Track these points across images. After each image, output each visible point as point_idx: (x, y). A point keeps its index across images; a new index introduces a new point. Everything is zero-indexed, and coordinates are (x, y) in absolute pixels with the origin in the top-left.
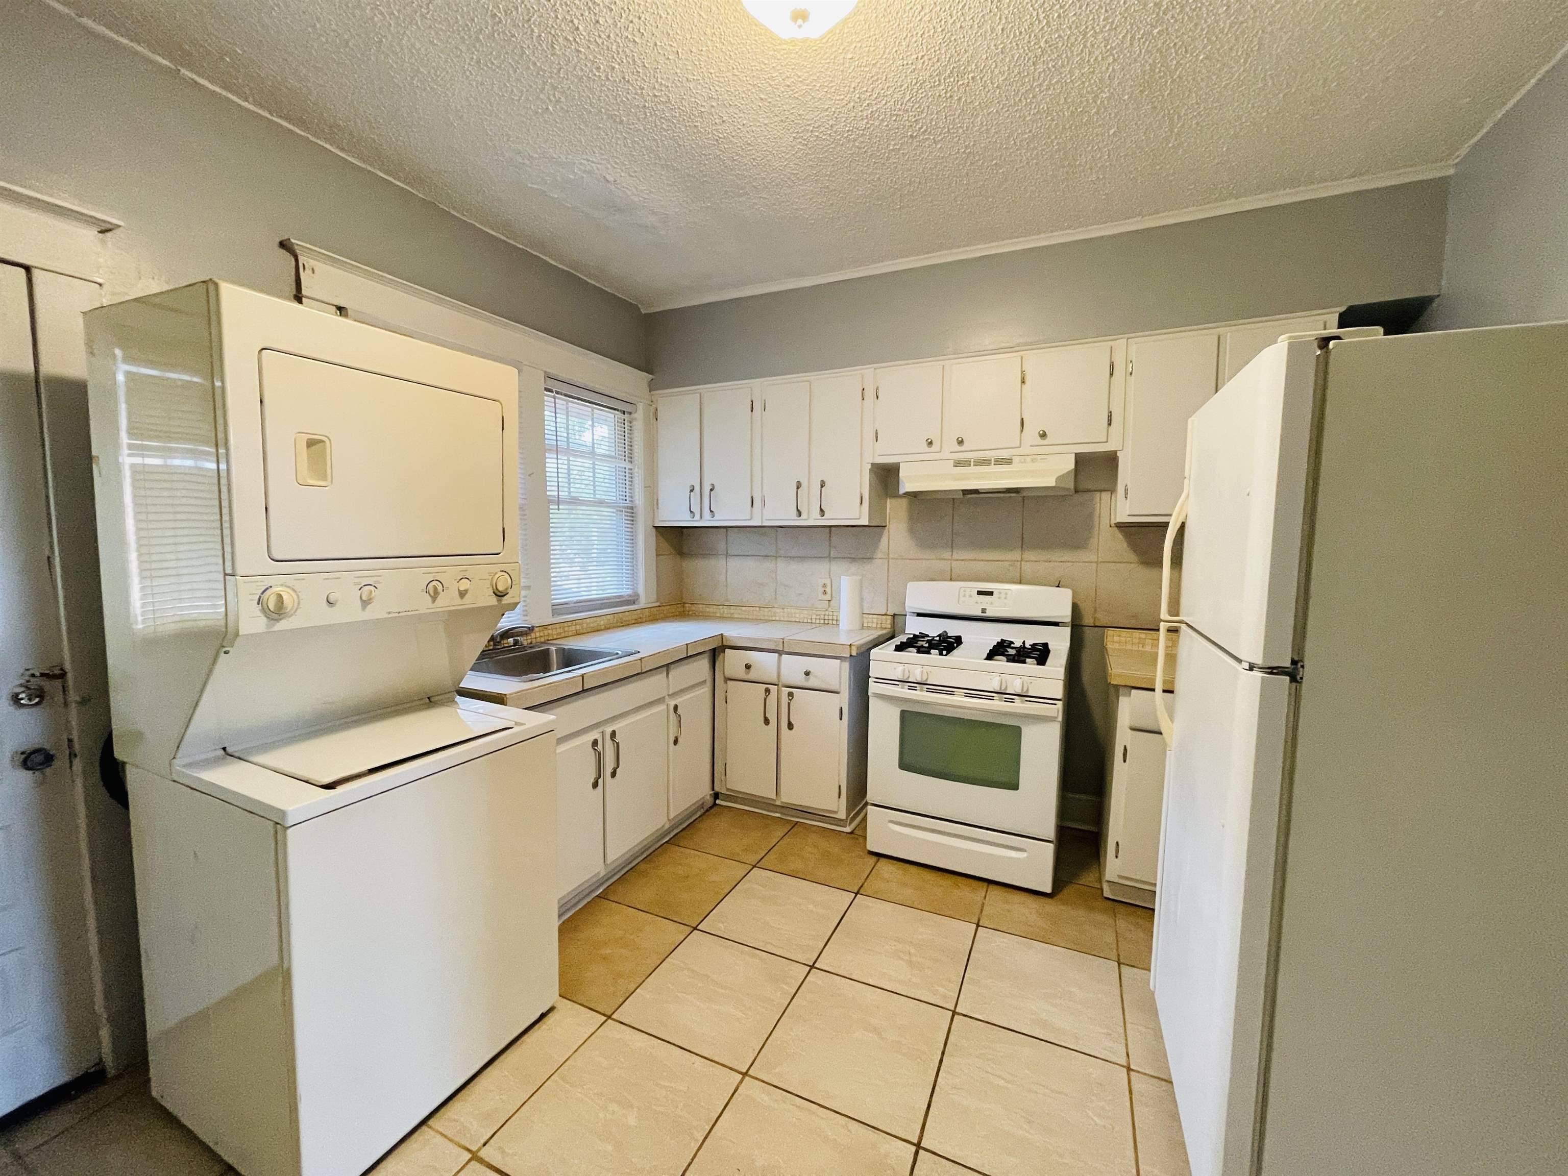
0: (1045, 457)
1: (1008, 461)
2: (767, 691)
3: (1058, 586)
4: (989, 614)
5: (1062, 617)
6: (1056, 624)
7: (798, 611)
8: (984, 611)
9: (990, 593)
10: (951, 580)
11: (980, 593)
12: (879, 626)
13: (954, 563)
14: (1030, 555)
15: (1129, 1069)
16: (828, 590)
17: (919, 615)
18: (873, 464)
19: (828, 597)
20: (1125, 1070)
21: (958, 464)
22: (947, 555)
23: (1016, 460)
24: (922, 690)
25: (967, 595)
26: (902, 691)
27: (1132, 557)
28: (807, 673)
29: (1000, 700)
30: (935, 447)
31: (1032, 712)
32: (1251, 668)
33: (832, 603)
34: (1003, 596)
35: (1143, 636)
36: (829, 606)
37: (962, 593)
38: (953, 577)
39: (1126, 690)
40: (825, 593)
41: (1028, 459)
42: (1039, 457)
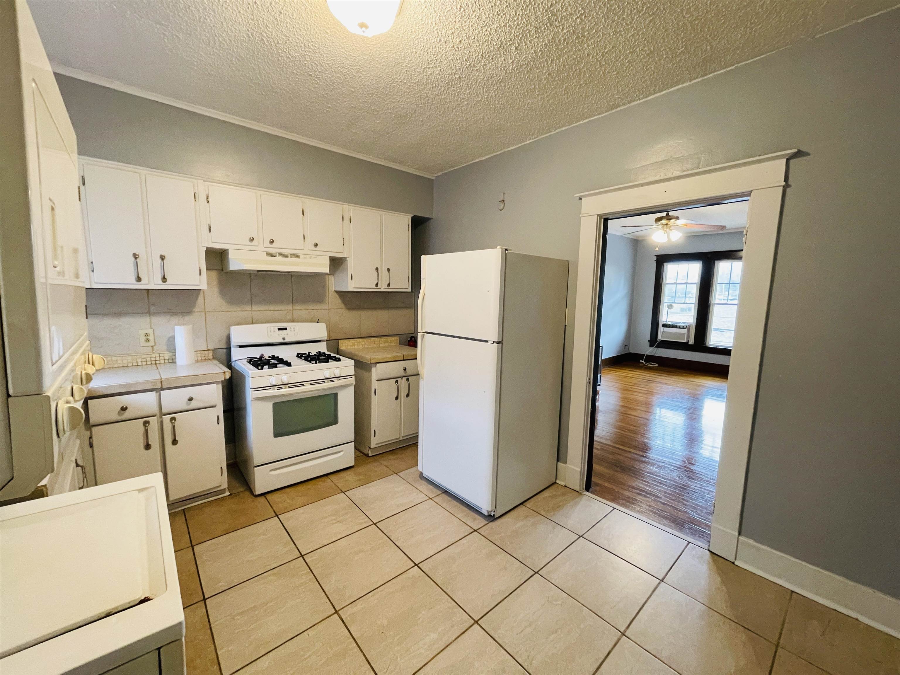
0: (316, 256)
1: (297, 256)
2: (146, 423)
3: (318, 322)
4: (287, 340)
5: (323, 337)
6: (319, 341)
7: (120, 358)
8: (284, 339)
9: (286, 329)
10: (252, 323)
11: (279, 329)
12: (203, 358)
13: (254, 313)
14: (297, 307)
15: (431, 499)
16: (151, 338)
17: (241, 347)
18: (207, 248)
19: (152, 343)
20: (430, 500)
21: (269, 254)
22: (248, 308)
23: (301, 256)
24: (285, 388)
25: (272, 331)
26: (274, 392)
27: (343, 306)
28: (191, 399)
29: (328, 382)
30: (254, 243)
31: (343, 384)
32: (494, 342)
33: (155, 348)
34: (292, 329)
35: (354, 341)
36: (153, 350)
37: (269, 330)
38: (254, 321)
39: (375, 365)
40: (148, 340)
41: (308, 256)
42: (313, 256)
